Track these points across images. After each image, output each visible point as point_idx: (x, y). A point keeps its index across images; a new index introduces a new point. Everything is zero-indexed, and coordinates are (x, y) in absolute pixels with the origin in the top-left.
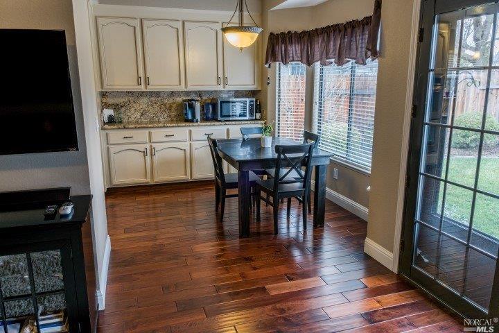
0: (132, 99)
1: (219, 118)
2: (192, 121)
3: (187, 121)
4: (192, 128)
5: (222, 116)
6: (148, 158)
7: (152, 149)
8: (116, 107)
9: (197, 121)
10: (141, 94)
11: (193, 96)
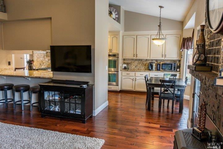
0: (133, 61)
1: (161, 70)
2: (151, 70)
3: (149, 70)
4: (150, 73)
5: (162, 69)
6: (134, 82)
7: (136, 79)
8: (128, 64)
9: (153, 70)
10: (136, 60)
11: (154, 61)
